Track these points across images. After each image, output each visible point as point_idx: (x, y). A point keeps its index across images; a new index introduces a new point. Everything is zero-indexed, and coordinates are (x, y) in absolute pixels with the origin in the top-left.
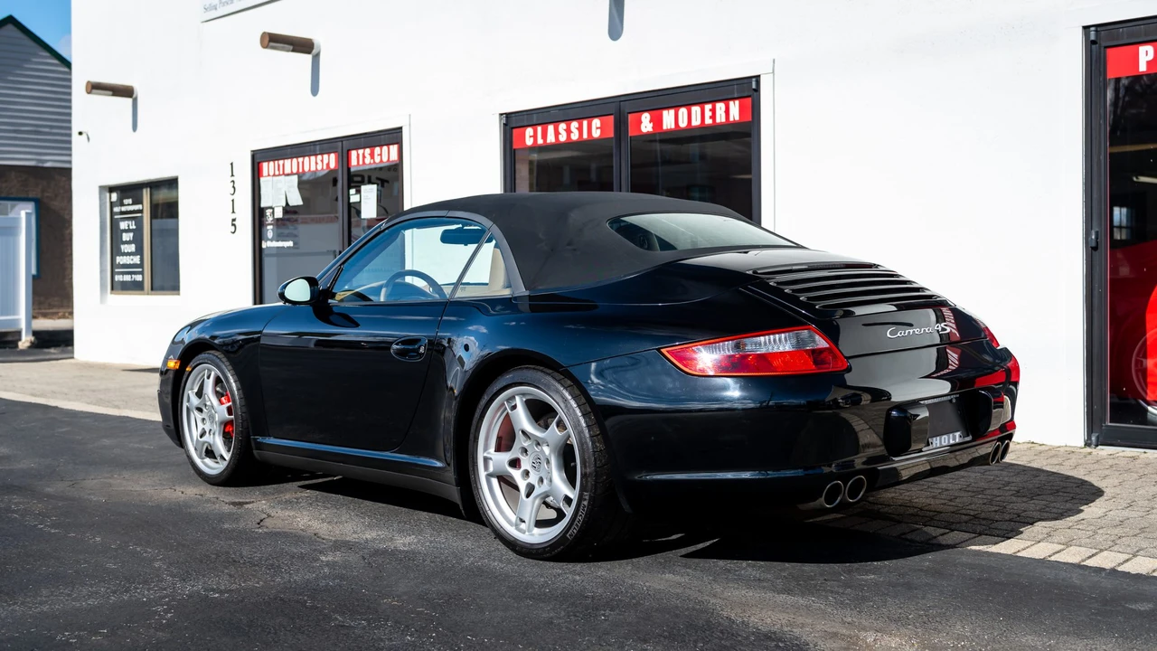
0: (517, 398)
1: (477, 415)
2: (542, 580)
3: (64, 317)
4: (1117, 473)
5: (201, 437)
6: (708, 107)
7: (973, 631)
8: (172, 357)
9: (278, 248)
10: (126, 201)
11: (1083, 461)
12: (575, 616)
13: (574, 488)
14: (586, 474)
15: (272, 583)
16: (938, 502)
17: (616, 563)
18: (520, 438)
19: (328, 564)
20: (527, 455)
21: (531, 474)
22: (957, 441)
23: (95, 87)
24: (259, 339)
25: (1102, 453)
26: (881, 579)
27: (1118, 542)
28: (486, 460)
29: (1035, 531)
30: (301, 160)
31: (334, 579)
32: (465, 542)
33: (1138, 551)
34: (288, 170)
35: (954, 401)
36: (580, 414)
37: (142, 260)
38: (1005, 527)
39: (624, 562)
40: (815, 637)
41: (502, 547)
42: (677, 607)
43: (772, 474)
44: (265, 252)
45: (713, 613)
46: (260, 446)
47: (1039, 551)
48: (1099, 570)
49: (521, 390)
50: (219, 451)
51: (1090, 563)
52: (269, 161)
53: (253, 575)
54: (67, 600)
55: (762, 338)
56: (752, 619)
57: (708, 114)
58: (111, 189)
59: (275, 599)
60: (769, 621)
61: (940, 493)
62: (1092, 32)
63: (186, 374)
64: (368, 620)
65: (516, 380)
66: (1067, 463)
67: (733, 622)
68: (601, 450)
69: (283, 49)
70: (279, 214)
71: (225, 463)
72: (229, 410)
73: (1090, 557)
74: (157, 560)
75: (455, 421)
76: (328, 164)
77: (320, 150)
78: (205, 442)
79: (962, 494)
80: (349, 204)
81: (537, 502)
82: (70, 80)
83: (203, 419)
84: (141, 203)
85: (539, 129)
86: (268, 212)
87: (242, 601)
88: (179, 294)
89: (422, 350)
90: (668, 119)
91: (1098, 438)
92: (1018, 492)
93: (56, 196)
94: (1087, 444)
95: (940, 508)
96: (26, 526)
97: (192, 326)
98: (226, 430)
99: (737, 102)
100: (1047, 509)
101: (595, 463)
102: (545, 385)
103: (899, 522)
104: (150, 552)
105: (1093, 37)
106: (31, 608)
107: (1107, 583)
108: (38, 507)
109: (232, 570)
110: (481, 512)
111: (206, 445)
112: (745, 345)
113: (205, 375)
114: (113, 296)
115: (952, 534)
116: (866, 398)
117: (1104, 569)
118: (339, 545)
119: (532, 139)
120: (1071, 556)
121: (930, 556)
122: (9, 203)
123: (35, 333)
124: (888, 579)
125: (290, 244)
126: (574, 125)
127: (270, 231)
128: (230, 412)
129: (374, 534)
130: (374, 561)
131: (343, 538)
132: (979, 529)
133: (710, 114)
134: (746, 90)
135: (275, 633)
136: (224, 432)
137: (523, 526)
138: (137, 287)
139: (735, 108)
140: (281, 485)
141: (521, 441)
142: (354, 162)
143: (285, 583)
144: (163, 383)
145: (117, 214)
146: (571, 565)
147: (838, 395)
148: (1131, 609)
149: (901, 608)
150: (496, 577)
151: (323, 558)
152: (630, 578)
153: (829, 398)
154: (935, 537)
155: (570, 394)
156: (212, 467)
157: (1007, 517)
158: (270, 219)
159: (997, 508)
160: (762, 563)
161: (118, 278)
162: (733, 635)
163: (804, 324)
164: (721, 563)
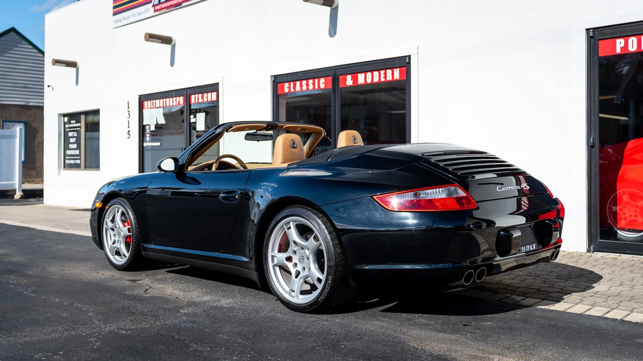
0: (291, 223)
1: (268, 232)
2: (306, 324)
3: (38, 183)
4: (609, 267)
5: (113, 244)
6: (382, 72)
7: (553, 355)
8: (98, 200)
9: (152, 146)
10: (72, 122)
11: (588, 260)
12: (327, 345)
13: (323, 273)
14: (330, 266)
15: (155, 325)
16: (516, 282)
17: (345, 315)
18: (292, 245)
19: (185, 314)
20: (296, 254)
21: (298, 265)
22: (534, 248)
23: (57, 62)
24: (145, 191)
25: (597, 256)
26: (495, 325)
27: (621, 304)
28: (273, 257)
29: (573, 298)
30: (165, 100)
31: (189, 323)
32: (260, 303)
33: (633, 310)
34: (158, 105)
35: (532, 226)
36: (327, 233)
37: (80, 152)
38: (556, 296)
39: (350, 314)
40: (464, 358)
41: (281, 305)
42: (383, 340)
43: (434, 266)
44: (145, 149)
45: (404, 344)
46: (146, 249)
47: (579, 309)
48: (615, 320)
49: (294, 219)
50: (123, 252)
51: (608, 316)
52: (148, 101)
53: (144, 321)
54: (40, 334)
55: (429, 191)
56: (427, 347)
57: (382, 75)
58: (65, 115)
59: (157, 334)
60: (437, 348)
61: (516, 277)
62: (591, 32)
63: (106, 210)
64: (211, 347)
65: (291, 213)
66: (580, 261)
67: (417, 349)
68: (339, 253)
69: (156, 42)
70: (153, 128)
71: (126, 259)
72: (129, 230)
73: (607, 313)
74: (90, 312)
75: (255, 236)
76: (179, 102)
77: (175, 95)
78: (115, 247)
79: (528, 278)
80: (190, 123)
81: (301, 281)
82: (44, 61)
83: (115, 235)
84: (80, 122)
85: (292, 84)
86: (147, 127)
87: (138, 336)
88: (99, 170)
89: (237, 197)
90: (361, 79)
91: (594, 248)
92: (558, 276)
93: (35, 120)
94: (588, 251)
95: (518, 285)
96: (17, 292)
97: (109, 184)
98: (127, 241)
99: (398, 69)
100: (577, 286)
101: (336, 260)
102: (307, 216)
103: (497, 293)
104: (86, 307)
105: (591, 34)
106: (20, 339)
107: (621, 328)
108: (24, 281)
109: (132, 317)
110: (270, 285)
111: (116, 248)
112: (420, 194)
113: (116, 211)
114: (65, 171)
115: (527, 300)
116: (484, 225)
117: (617, 320)
118: (190, 304)
119: (288, 89)
120: (597, 312)
121: (519, 312)
122: (11, 124)
123: (24, 191)
124: (498, 325)
125: (158, 144)
126: (311, 81)
127: (148, 137)
128: (129, 231)
129: (209, 298)
130: (211, 313)
131: (192, 300)
132: (542, 297)
133: (384, 75)
134: (403, 63)
135: (159, 355)
136: (126, 242)
137: (293, 294)
138: (77, 166)
139: (397, 73)
140: (156, 271)
141: (293, 247)
142: (193, 101)
143: (162, 325)
144: (92, 216)
145: (67, 128)
146: (320, 316)
147: (470, 223)
148: (639, 342)
149: (509, 341)
150: (279, 322)
151: (182, 311)
152: (355, 323)
153: (466, 225)
154: (519, 301)
155: (322, 221)
156: (119, 261)
157: (556, 290)
158: (148, 131)
159: (549, 285)
160: (427, 315)
161: (67, 162)
162: (418, 357)
163: (452, 183)
164: (404, 315)
